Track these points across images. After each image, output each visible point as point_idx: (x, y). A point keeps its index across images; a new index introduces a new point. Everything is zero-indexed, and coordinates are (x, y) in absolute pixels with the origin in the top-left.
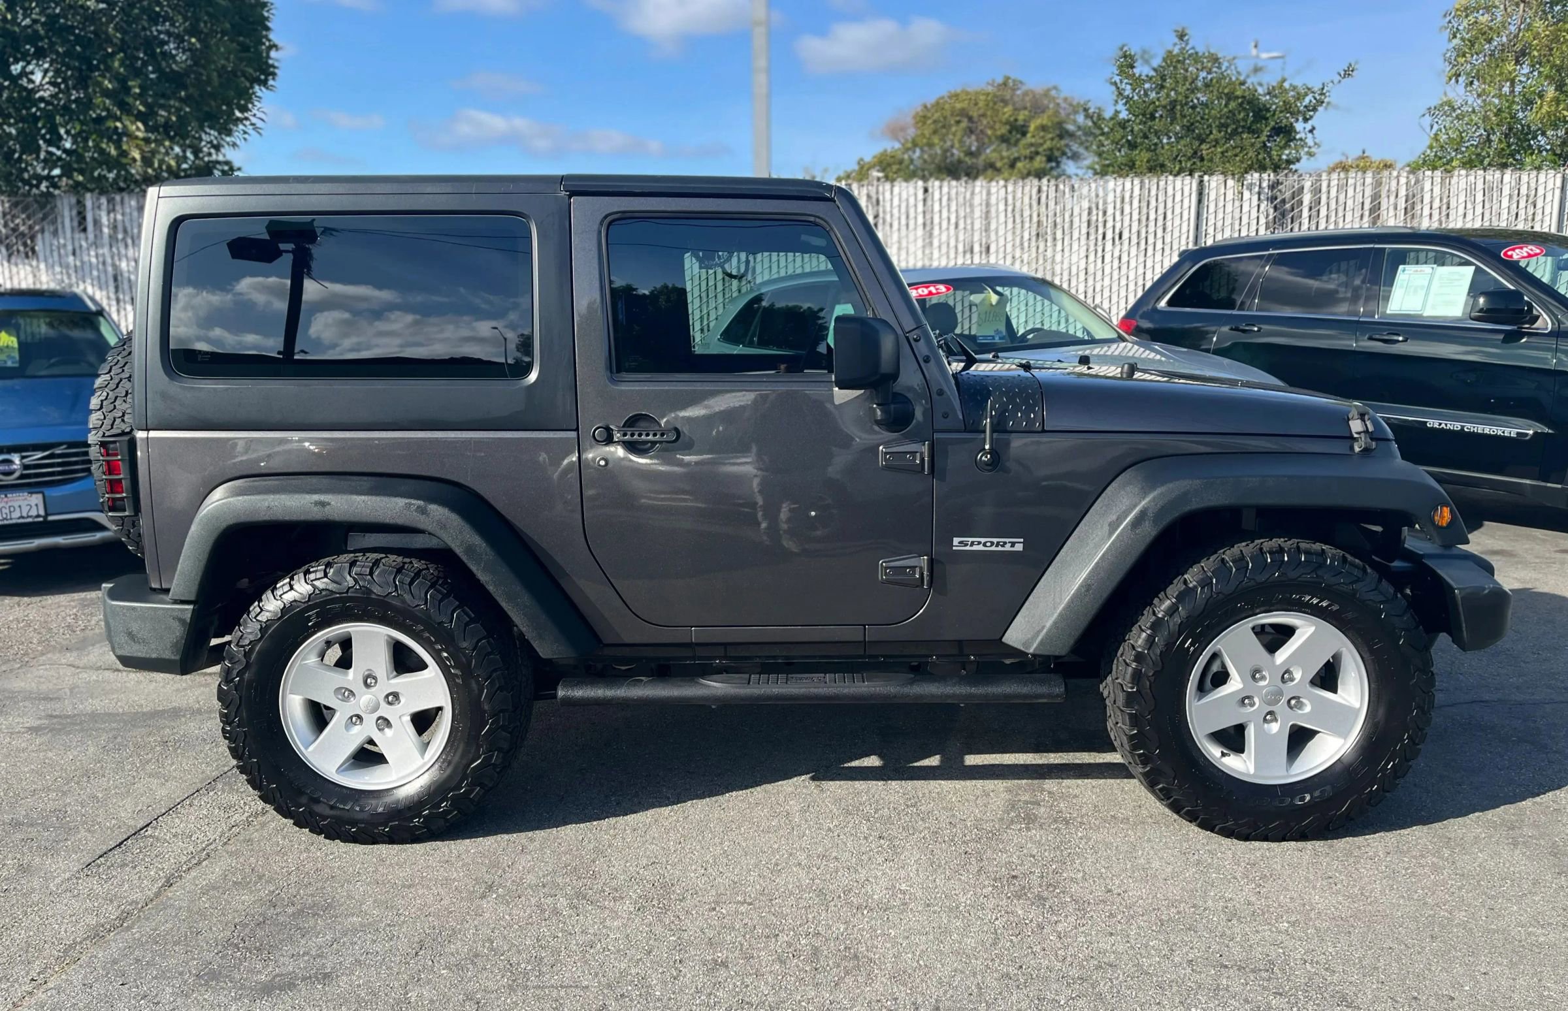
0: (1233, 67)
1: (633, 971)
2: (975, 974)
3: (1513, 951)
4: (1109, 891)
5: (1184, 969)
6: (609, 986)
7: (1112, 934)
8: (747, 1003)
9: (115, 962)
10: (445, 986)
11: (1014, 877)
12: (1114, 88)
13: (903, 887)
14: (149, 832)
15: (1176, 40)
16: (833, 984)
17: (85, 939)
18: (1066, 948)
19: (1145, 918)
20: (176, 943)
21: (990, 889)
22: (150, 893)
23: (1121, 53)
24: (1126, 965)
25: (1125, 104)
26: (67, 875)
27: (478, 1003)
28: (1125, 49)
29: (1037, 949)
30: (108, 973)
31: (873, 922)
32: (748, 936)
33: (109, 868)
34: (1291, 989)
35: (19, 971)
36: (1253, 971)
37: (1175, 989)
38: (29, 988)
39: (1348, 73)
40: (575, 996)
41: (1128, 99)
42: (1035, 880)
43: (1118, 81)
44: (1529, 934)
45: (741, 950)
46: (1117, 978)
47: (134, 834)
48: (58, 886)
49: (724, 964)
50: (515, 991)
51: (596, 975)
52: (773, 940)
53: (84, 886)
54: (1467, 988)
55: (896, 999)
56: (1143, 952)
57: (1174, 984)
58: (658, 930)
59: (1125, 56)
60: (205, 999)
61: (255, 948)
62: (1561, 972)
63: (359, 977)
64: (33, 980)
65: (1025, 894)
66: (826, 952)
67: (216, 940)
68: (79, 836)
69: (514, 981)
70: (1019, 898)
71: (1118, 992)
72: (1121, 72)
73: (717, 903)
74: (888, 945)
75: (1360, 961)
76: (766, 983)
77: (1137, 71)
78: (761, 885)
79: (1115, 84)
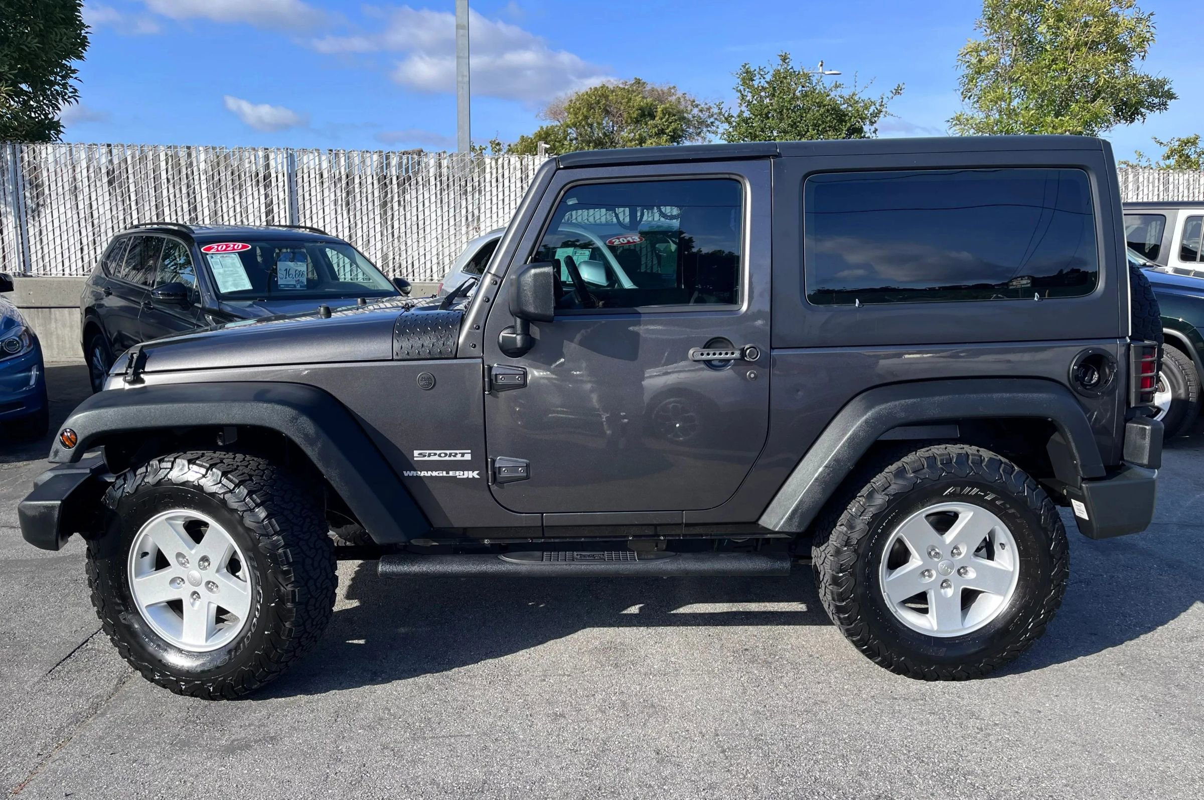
0: (821, 83)
1: (499, 723)
2: (736, 713)
3: (1071, 682)
4: (811, 656)
5: (870, 701)
6: (485, 734)
7: (819, 683)
8: (586, 739)
9: (101, 738)
10: (365, 741)
11: (746, 650)
12: (739, 94)
13: (673, 659)
14: (90, 646)
15: (781, 62)
16: (642, 724)
17: (70, 724)
18: (792, 692)
19: (838, 671)
20: (145, 723)
21: (732, 658)
22: (109, 689)
23: (744, 70)
24: (833, 701)
25: (747, 106)
26: (36, 679)
27: (393, 750)
28: (747, 67)
29: (773, 694)
30: (99, 747)
31: (658, 683)
32: (574, 697)
33: (68, 673)
34: (939, 710)
35: (24, 749)
36: (913, 700)
37: (867, 714)
38: (39, 760)
39: (898, 91)
40: (462, 742)
41: (749, 103)
42: (760, 651)
43: (742, 90)
44: (1079, 671)
45: (571, 705)
46: (829, 710)
47: (79, 648)
48: (32, 687)
49: (562, 715)
50: (418, 741)
51: (473, 727)
52: (592, 698)
53: (53, 686)
54: (1047, 705)
55: (688, 731)
56: (842, 692)
57: (866, 711)
58: (508, 695)
59: (747, 72)
60: (184, 760)
61: (210, 723)
62: (1103, 693)
63: (298, 738)
64: (39, 754)
65: (756, 660)
66: (631, 704)
67: (177, 719)
68: (34, 651)
69: (414, 734)
70: (753, 663)
71: (832, 718)
72: (744, 84)
73: (545, 676)
74: (673, 697)
75: (978, 691)
76: (596, 726)
77: (756, 83)
78: (573, 663)
79: (740, 91)
